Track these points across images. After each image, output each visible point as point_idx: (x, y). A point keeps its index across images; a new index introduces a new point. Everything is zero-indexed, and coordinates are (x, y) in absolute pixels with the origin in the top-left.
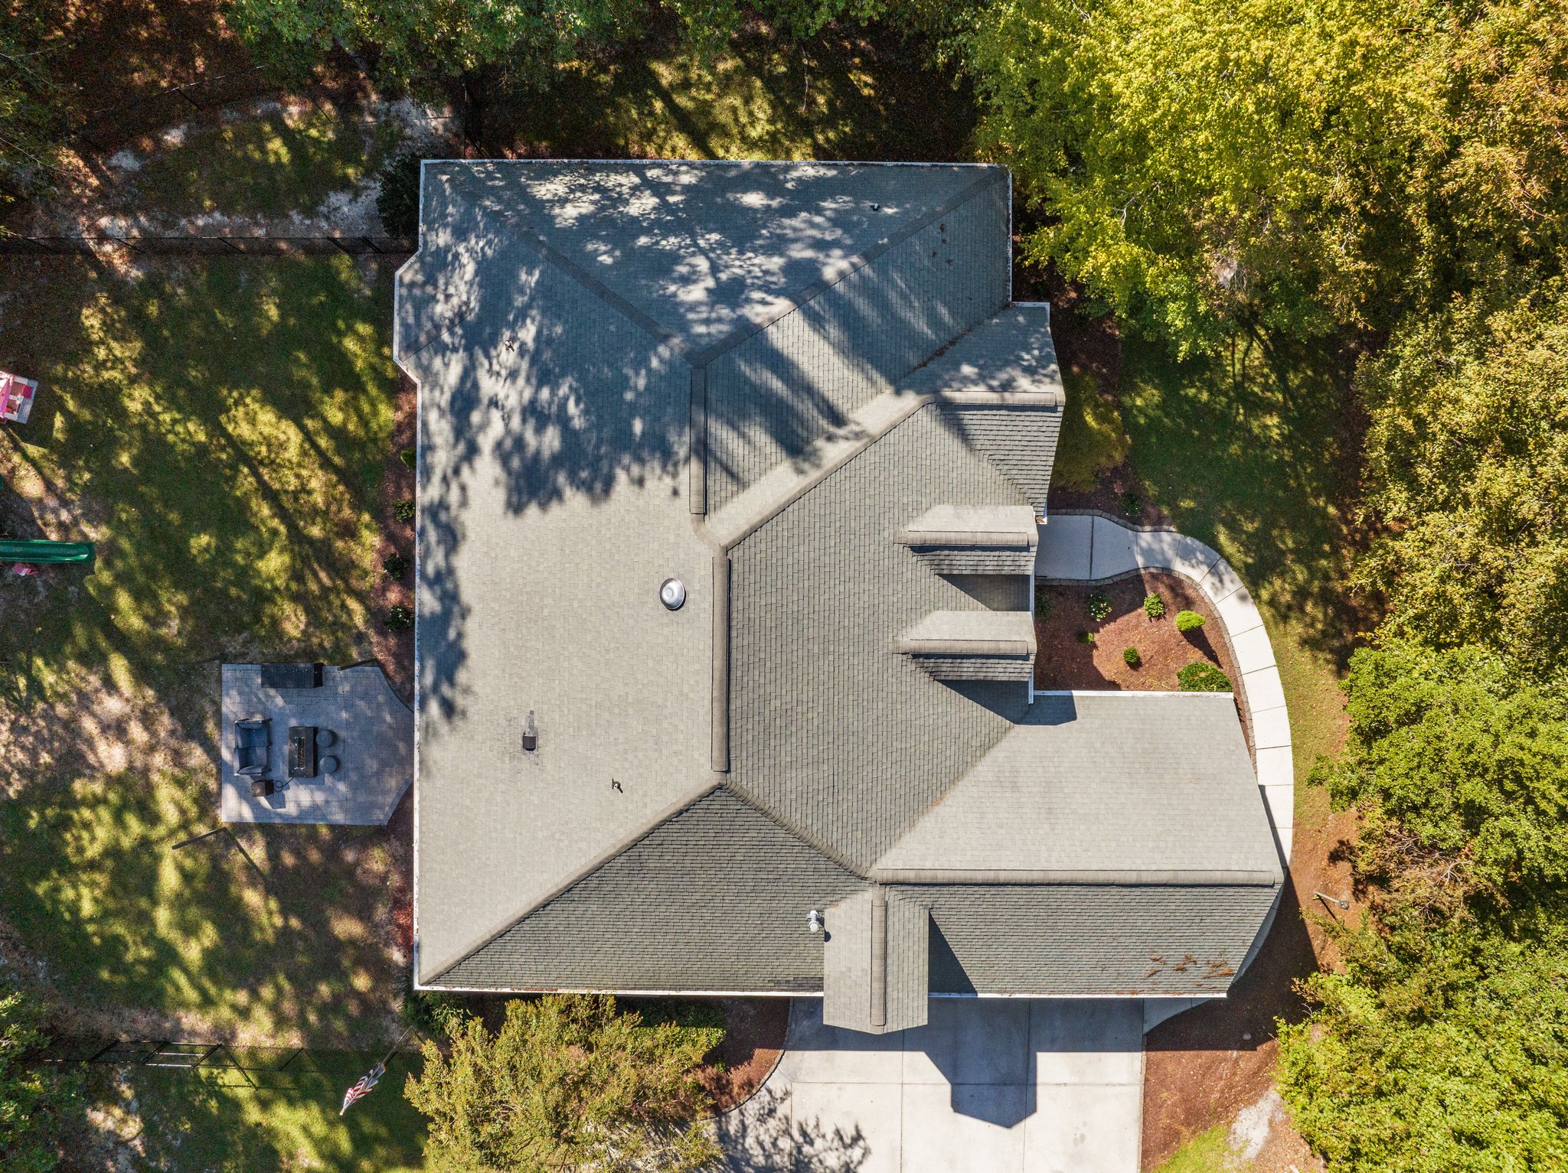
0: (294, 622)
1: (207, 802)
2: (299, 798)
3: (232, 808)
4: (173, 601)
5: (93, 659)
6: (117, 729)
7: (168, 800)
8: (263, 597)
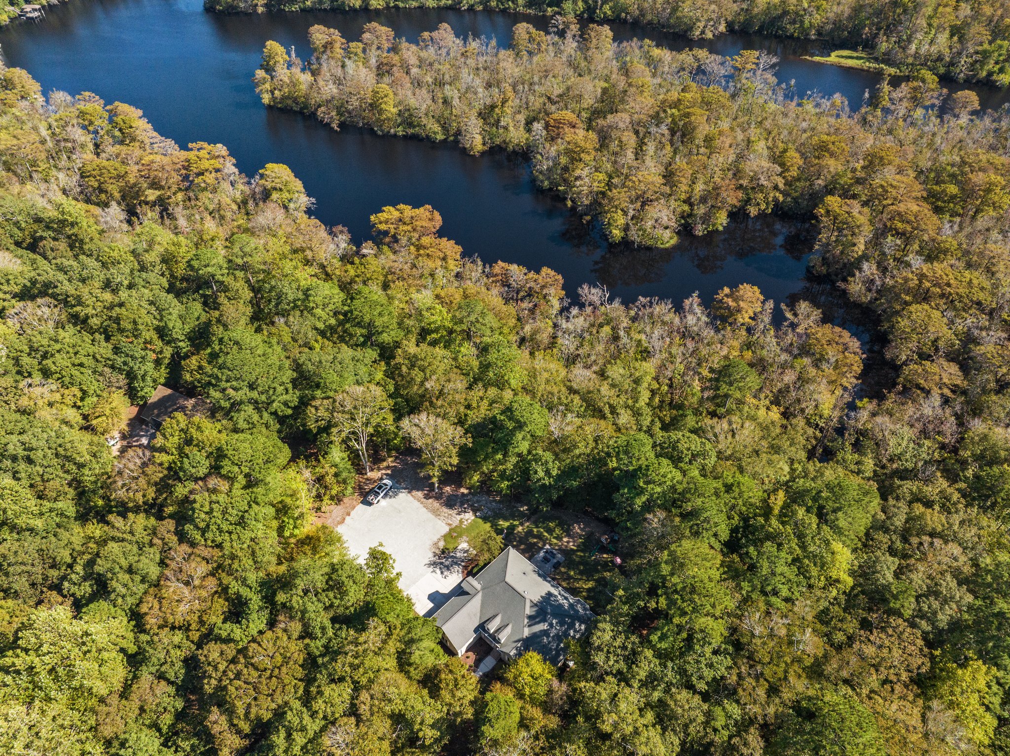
0: (563, 569)
1: (550, 545)
2: (542, 554)
3: (547, 546)
4: (577, 559)
5: (578, 546)
6: (568, 542)
7: (555, 541)
8: (569, 569)
